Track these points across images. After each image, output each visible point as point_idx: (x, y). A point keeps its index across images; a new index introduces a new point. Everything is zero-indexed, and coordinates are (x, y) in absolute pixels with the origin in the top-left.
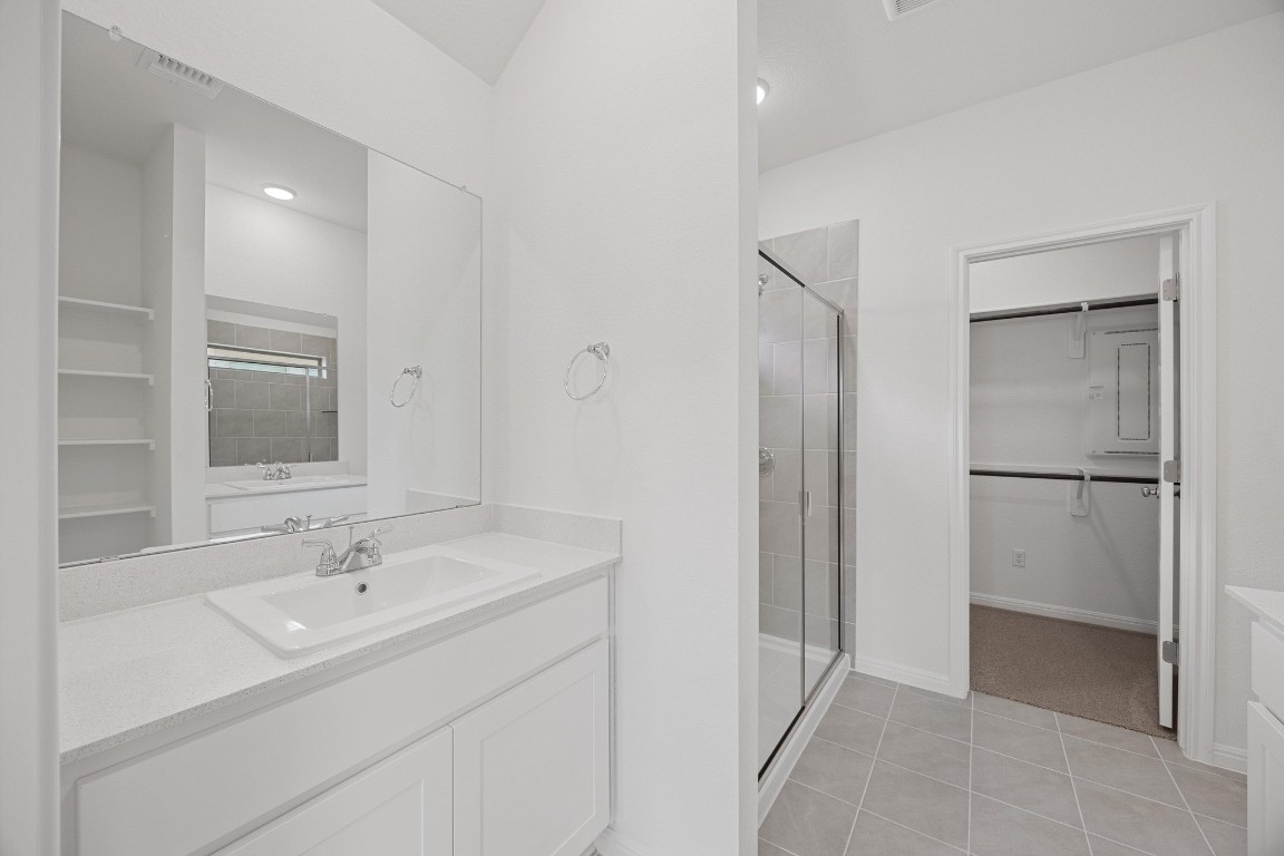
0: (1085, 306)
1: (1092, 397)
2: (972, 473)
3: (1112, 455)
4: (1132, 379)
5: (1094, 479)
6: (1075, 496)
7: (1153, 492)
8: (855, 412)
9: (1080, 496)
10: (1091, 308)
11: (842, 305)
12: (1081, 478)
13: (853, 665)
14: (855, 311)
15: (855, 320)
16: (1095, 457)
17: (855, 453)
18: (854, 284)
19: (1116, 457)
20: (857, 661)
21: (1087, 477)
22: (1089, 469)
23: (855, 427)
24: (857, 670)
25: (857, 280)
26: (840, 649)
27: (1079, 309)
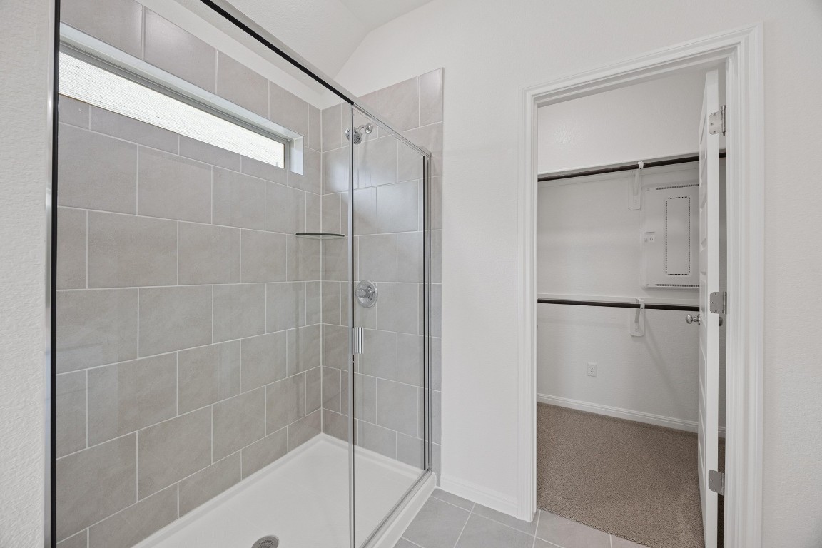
0: (641, 165)
1: (646, 241)
2: (540, 301)
3: (662, 287)
4: (677, 226)
5: (648, 307)
6: (634, 321)
7: (695, 319)
8: (440, 248)
9: (637, 321)
10: (646, 166)
11: (430, 149)
12: (638, 306)
13: (438, 484)
14: (441, 153)
15: (441, 162)
16: (648, 289)
17: (440, 286)
18: (440, 128)
19: (664, 289)
20: (441, 480)
21: (643, 306)
22: (643, 299)
23: (440, 262)
24: (442, 488)
25: (442, 124)
26: (426, 468)
27: (636, 167)
